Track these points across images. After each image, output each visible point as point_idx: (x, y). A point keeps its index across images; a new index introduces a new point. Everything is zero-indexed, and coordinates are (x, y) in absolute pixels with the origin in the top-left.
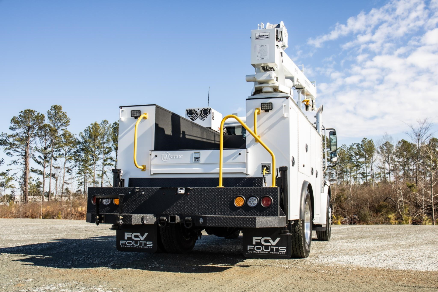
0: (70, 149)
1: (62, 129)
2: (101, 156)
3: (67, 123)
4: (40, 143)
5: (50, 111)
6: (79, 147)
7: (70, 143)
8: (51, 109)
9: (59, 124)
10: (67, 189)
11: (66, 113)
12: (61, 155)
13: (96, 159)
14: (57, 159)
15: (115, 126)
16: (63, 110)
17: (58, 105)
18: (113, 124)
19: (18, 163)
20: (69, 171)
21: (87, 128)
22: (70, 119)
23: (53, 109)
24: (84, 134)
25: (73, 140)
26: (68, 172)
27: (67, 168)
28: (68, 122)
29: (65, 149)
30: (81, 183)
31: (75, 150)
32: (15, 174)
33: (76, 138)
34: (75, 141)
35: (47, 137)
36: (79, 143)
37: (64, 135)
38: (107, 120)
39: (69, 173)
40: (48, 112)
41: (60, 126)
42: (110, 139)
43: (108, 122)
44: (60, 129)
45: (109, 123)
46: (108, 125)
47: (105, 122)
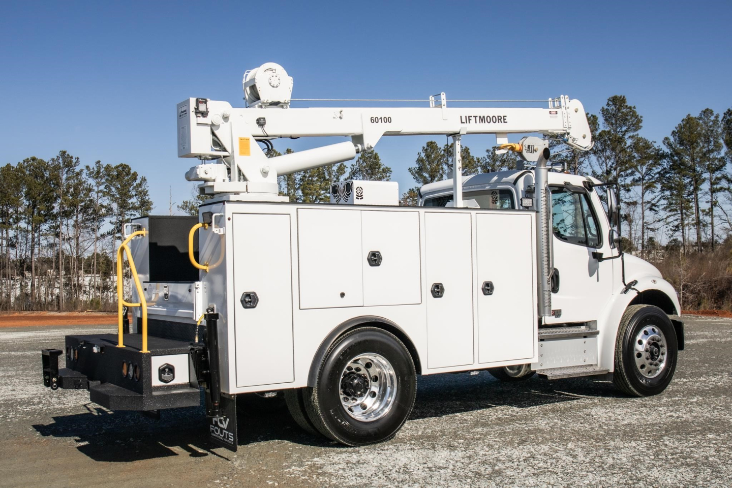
0: (650, 170)
1: (630, 137)
2: (706, 175)
3: (637, 125)
4: (598, 163)
5: (606, 107)
6: (665, 163)
7: (649, 157)
8: (608, 105)
9: (624, 129)
10: (651, 239)
11: (634, 107)
12: (635, 182)
13: (697, 181)
14: (630, 188)
15: (728, 118)
16: (629, 103)
17: (619, 95)
18: (725, 114)
19: (565, 202)
20: (654, 208)
21: (676, 128)
22: (641, 117)
23: (611, 103)
24: (672, 139)
25: (653, 152)
26: (651, 209)
27: (648, 202)
28: (640, 121)
29: (640, 170)
30: (677, 227)
31: (660, 168)
32: (563, 221)
33: (657, 148)
34: (658, 154)
35: (608, 153)
36: (663, 156)
37: (635, 146)
38: (710, 108)
39: (654, 212)
40: (603, 110)
41: (626, 131)
42: (721, 141)
43: (711, 112)
44: (626, 137)
45: (715, 113)
46: (712, 118)
47: (707, 112)
